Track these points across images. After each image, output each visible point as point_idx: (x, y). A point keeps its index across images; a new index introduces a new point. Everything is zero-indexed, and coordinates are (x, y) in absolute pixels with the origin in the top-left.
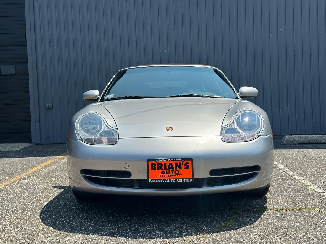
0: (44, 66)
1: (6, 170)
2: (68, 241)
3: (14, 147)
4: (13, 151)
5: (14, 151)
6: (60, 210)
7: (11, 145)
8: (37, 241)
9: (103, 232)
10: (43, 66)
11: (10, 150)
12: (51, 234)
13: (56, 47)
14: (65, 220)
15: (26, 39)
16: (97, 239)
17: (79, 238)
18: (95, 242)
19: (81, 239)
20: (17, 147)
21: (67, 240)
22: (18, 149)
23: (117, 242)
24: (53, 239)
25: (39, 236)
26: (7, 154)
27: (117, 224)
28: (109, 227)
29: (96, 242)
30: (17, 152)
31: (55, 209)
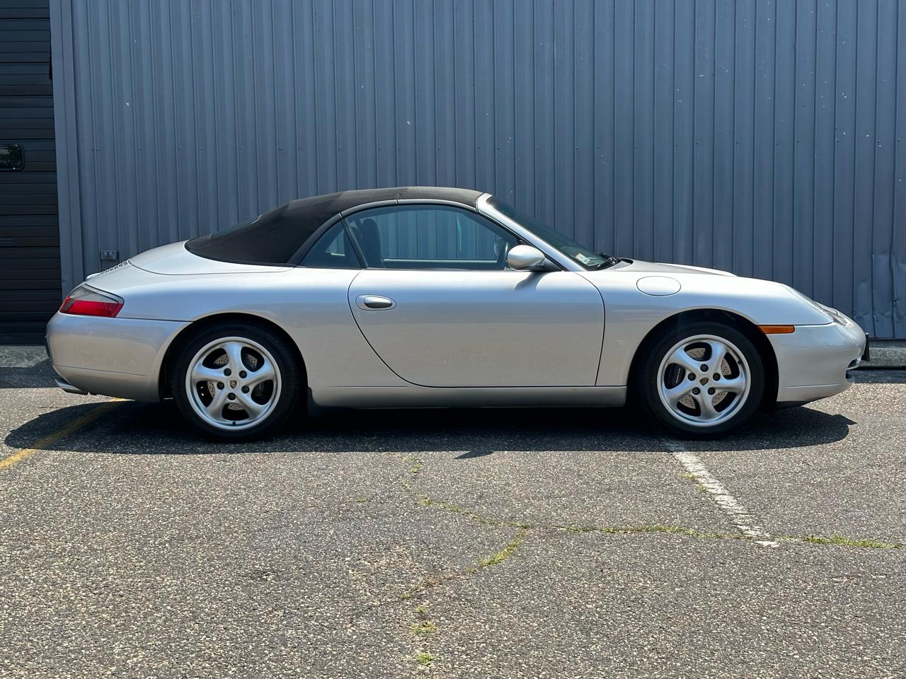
0: (97, 150)
1: (12, 421)
2: (169, 586)
3: (20, 357)
4: (19, 368)
5: (22, 368)
6: (149, 521)
7: (12, 351)
8: (106, 584)
9: (240, 569)
10: (93, 150)
11: (12, 366)
12: (135, 571)
13: (128, 104)
14: (160, 544)
15: (51, 77)
16: (227, 582)
17: (191, 580)
18: (224, 588)
19: (195, 582)
20: (29, 358)
21: (168, 583)
22: (32, 364)
23: (269, 588)
24: (139, 580)
25: (110, 575)
26: (6, 378)
27: (269, 555)
28: (253, 559)
29: (226, 588)
30: (29, 371)
31: (138, 520)
